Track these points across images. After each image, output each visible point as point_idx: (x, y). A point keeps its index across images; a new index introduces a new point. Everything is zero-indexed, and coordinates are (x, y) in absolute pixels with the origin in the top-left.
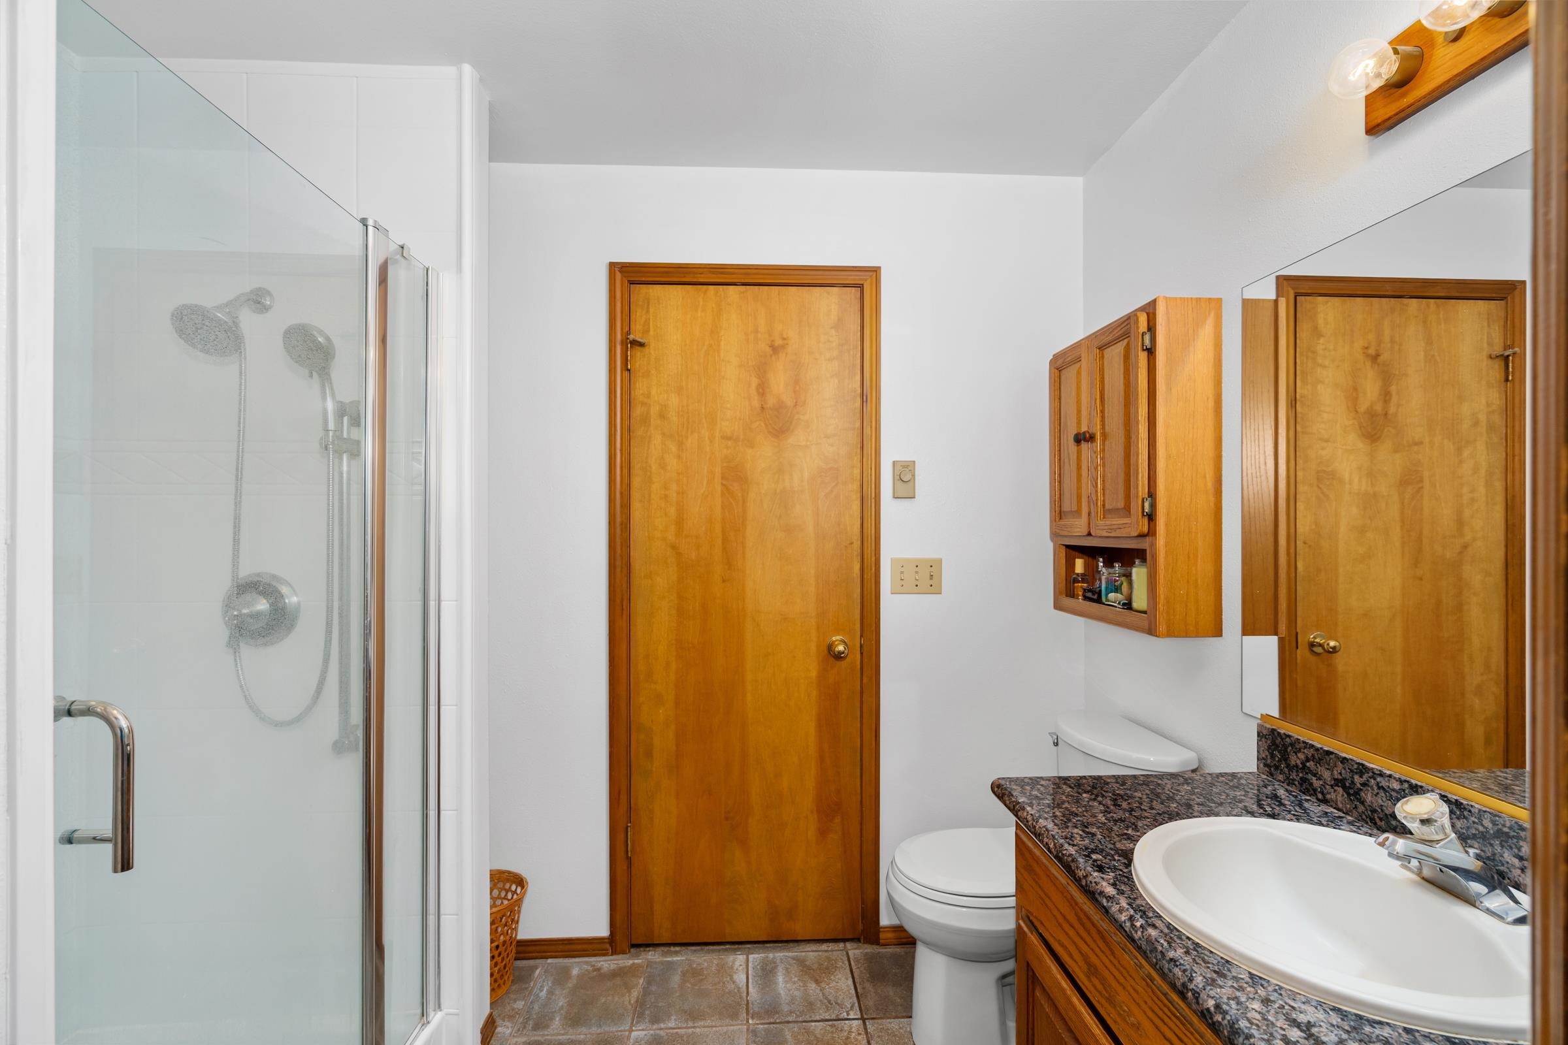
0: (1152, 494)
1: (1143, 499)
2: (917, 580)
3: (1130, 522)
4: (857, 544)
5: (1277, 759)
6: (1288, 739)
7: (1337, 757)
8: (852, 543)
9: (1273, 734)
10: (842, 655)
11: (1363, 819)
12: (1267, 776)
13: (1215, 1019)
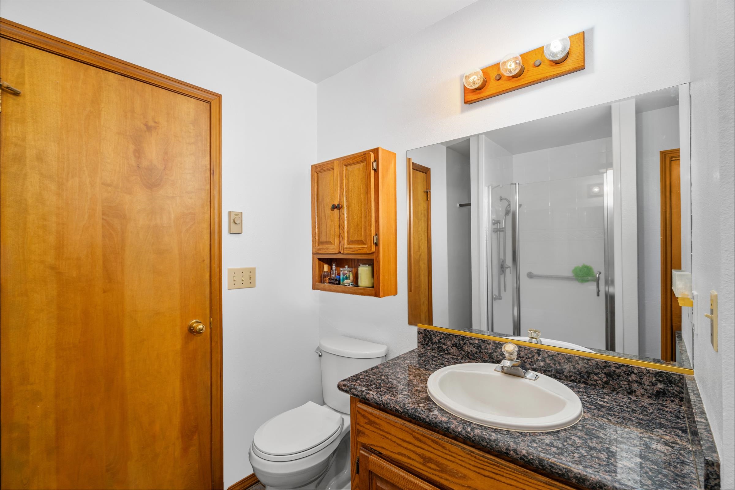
0: (377, 234)
1: (374, 236)
2: (243, 280)
3: (366, 246)
4: (207, 261)
5: (427, 341)
6: (432, 332)
7: (453, 335)
8: (204, 261)
9: (425, 331)
10: (201, 332)
11: (464, 357)
12: (423, 348)
13: (529, 458)
